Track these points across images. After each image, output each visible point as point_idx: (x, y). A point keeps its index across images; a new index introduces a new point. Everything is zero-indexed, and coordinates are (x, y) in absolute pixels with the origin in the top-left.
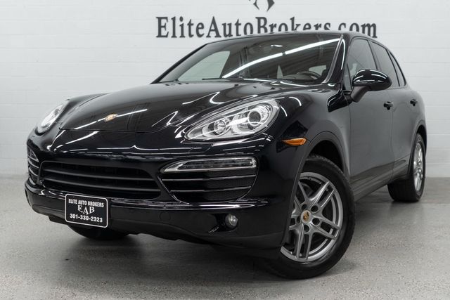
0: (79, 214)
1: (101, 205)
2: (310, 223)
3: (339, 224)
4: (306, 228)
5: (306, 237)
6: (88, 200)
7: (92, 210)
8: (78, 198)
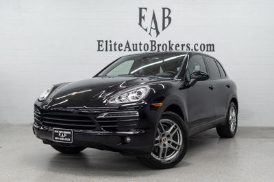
0: (59, 137)
1: (70, 133)
2: (166, 143)
3: (181, 144)
4: (164, 145)
5: (164, 149)
6: (63, 131)
7: (65, 135)
8: (59, 130)
